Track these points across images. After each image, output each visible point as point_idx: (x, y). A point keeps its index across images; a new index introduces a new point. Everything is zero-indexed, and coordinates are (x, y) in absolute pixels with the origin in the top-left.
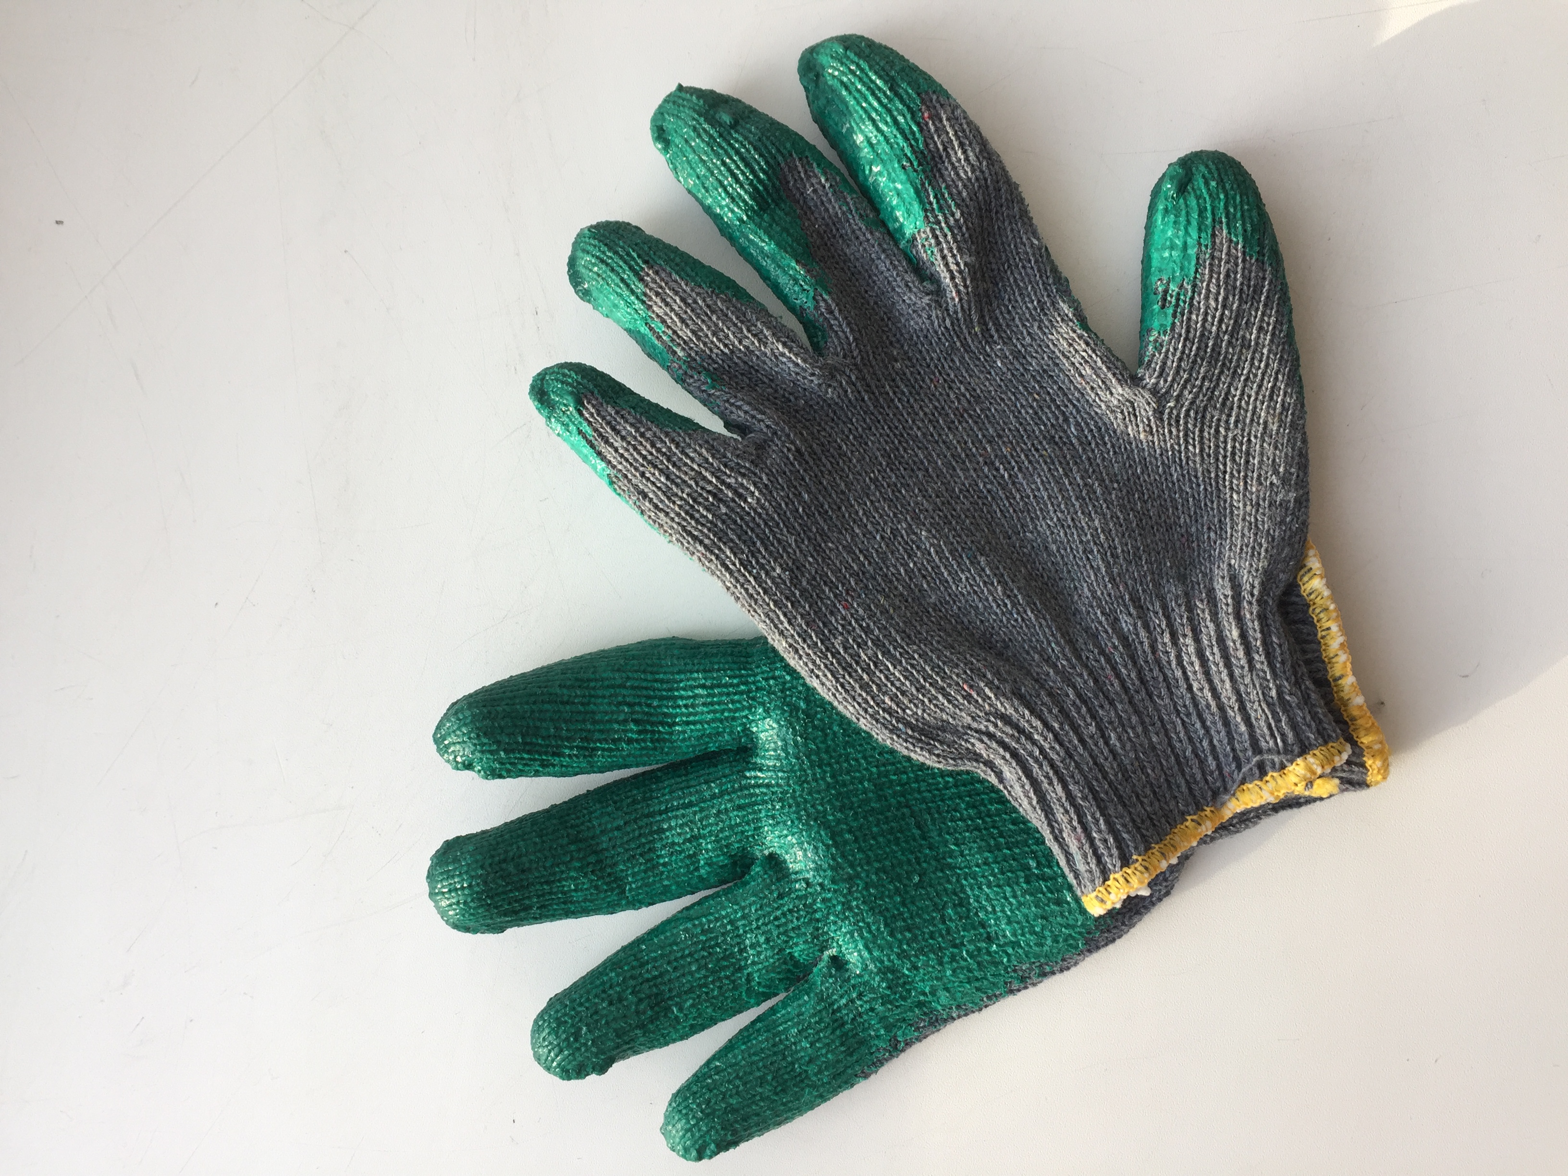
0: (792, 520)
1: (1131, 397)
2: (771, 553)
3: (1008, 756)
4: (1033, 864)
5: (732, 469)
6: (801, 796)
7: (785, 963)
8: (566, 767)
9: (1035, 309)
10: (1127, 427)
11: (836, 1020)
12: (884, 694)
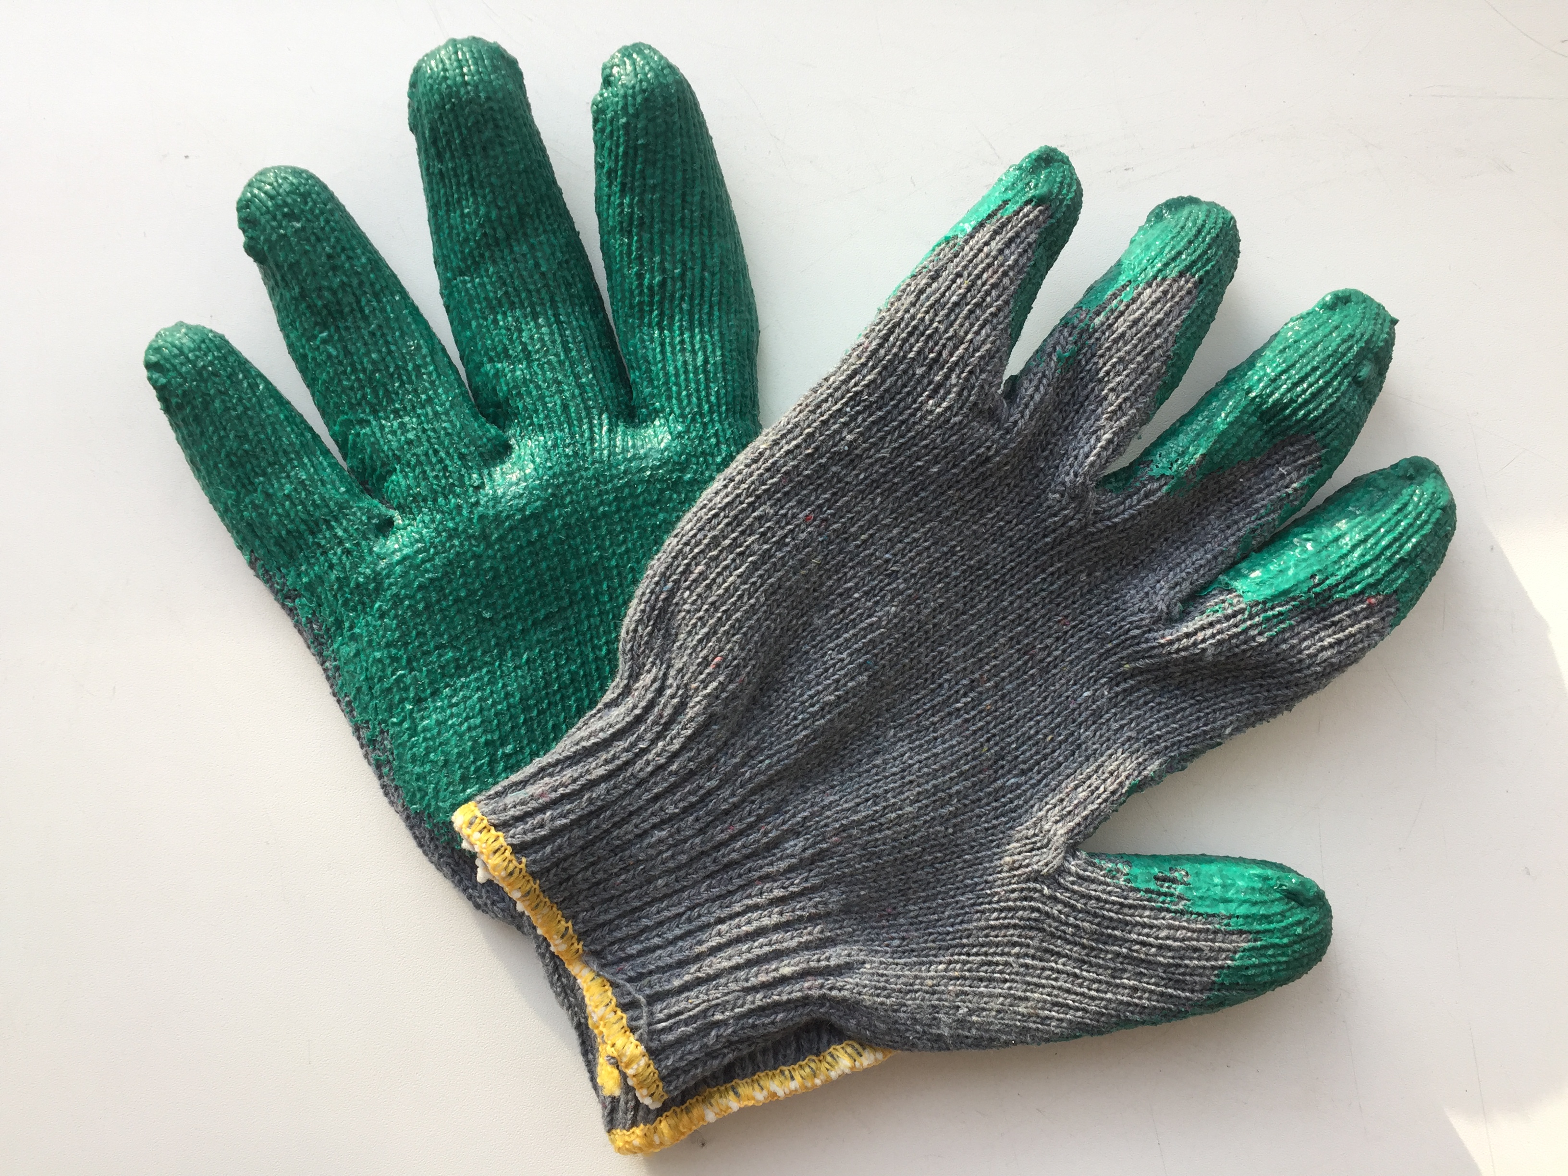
0: (908, 453)
1: (1053, 845)
2: (869, 428)
3: (637, 711)
4: (509, 749)
5: (967, 380)
6: (581, 477)
7: (384, 464)
8: (609, 201)
9: (1151, 733)
10: (1018, 841)
11: (317, 525)
12: (708, 565)
